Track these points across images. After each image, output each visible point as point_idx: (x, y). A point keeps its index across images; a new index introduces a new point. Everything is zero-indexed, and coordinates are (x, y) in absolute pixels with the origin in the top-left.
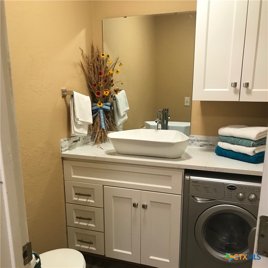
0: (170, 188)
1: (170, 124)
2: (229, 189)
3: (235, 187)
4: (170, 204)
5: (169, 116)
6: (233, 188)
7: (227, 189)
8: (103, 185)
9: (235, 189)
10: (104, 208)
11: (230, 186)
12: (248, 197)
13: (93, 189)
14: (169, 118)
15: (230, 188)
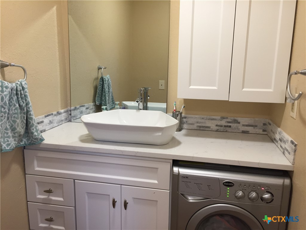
0: (156, 182)
1: (150, 104)
2: (225, 185)
3: (233, 183)
4: (157, 201)
5: (149, 96)
6: (230, 184)
7: (223, 185)
8: (74, 180)
9: (232, 186)
10: (75, 207)
11: (226, 182)
12: (248, 195)
13: (62, 184)
14: (149, 98)
15: (227, 184)
